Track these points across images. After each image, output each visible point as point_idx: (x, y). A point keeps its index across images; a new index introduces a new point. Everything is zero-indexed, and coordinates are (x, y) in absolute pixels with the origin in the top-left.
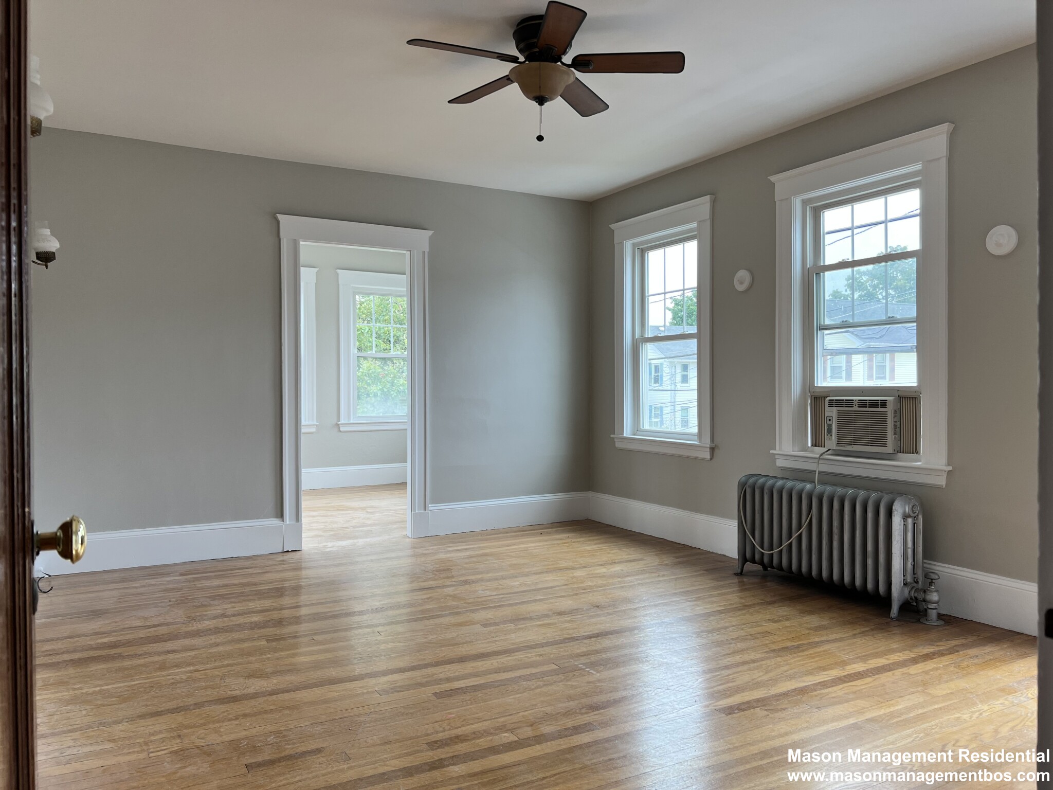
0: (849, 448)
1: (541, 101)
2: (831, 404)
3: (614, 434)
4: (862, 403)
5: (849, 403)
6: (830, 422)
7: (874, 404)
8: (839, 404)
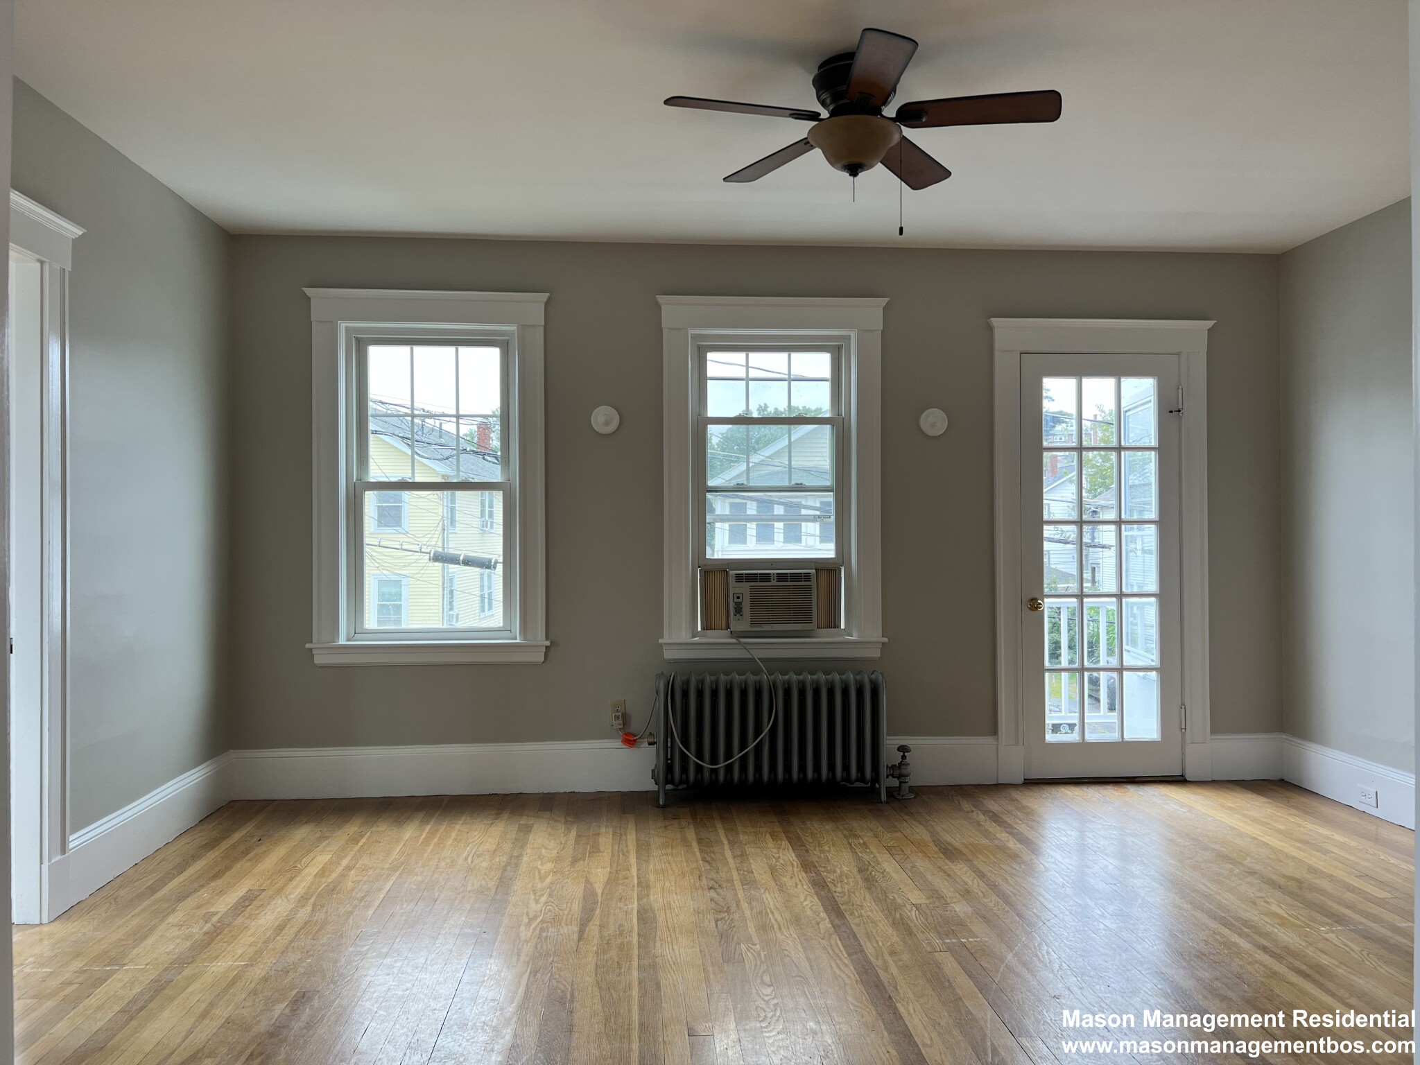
0: (767, 628)
1: (854, 170)
2: (739, 578)
3: (311, 642)
4: (782, 577)
5: (766, 578)
6: (740, 600)
7: (796, 577)
8: (751, 578)
